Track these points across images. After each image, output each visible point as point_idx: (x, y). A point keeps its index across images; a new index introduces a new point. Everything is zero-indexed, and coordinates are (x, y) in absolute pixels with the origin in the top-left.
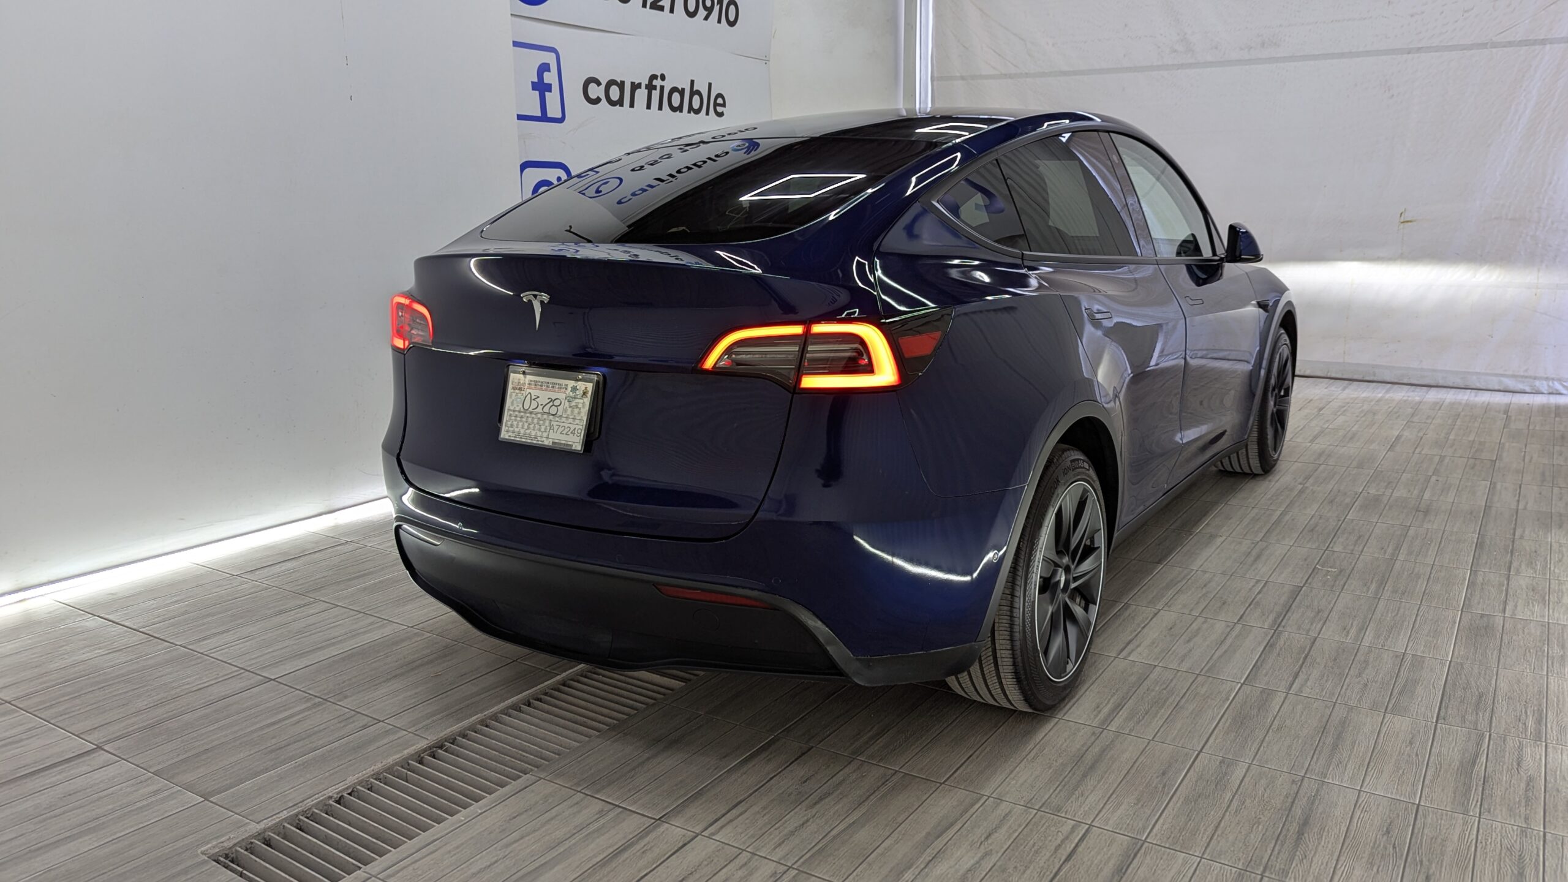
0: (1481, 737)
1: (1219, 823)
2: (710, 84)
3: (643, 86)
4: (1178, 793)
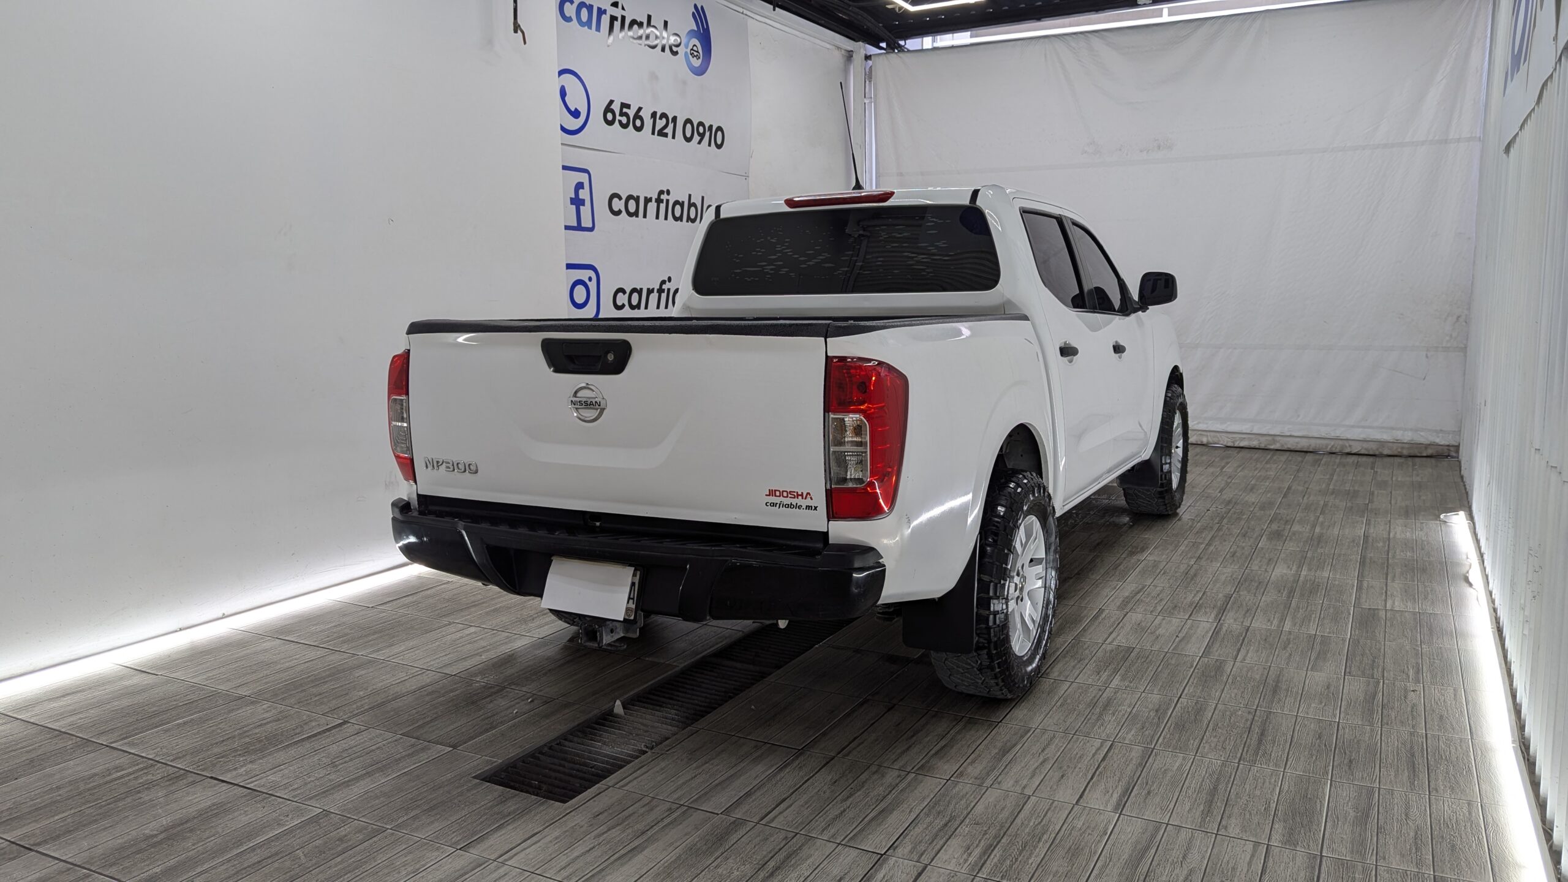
0: (1378, 682)
1: (1203, 737)
2: (703, 198)
3: (654, 200)
4: (1170, 722)
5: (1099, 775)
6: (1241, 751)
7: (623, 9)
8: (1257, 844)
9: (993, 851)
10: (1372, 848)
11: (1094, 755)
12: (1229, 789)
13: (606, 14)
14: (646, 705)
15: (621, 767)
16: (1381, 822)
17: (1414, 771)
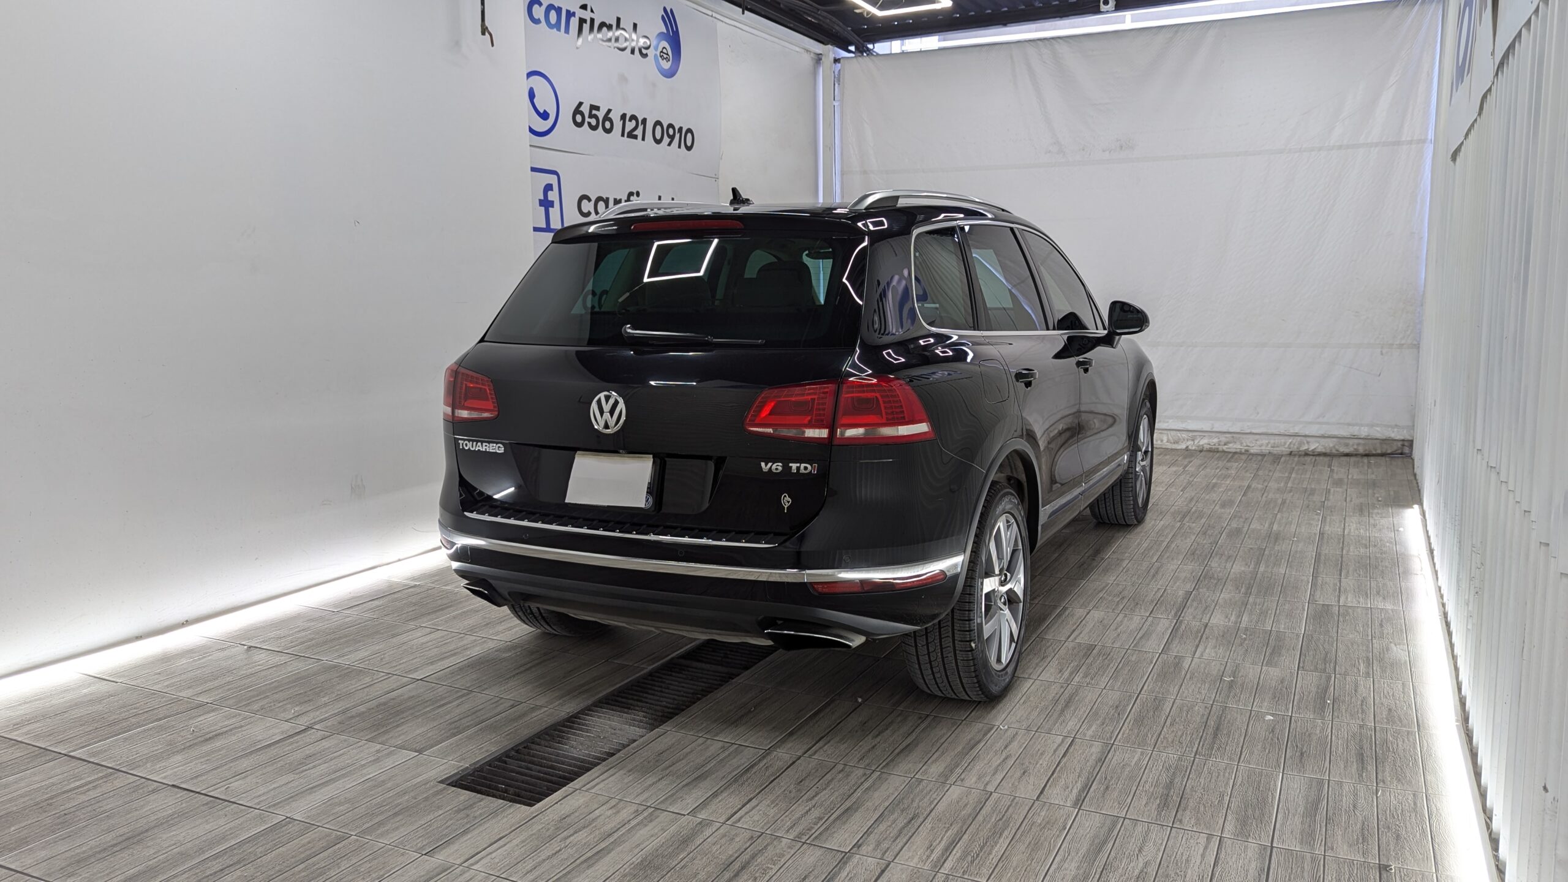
1: (1161, 732)
5: (1059, 771)
6: (1197, 745)
7: (592, 11)
8: (1210, 837)
9: (954, 847)
10: (1320, 839)
11: (1055, 751)
12: (1184, 783)
13: (574, 16)
14: (614, 707)
15: (588, 770)
16: (1330, 813)
17: (1363, 763)
